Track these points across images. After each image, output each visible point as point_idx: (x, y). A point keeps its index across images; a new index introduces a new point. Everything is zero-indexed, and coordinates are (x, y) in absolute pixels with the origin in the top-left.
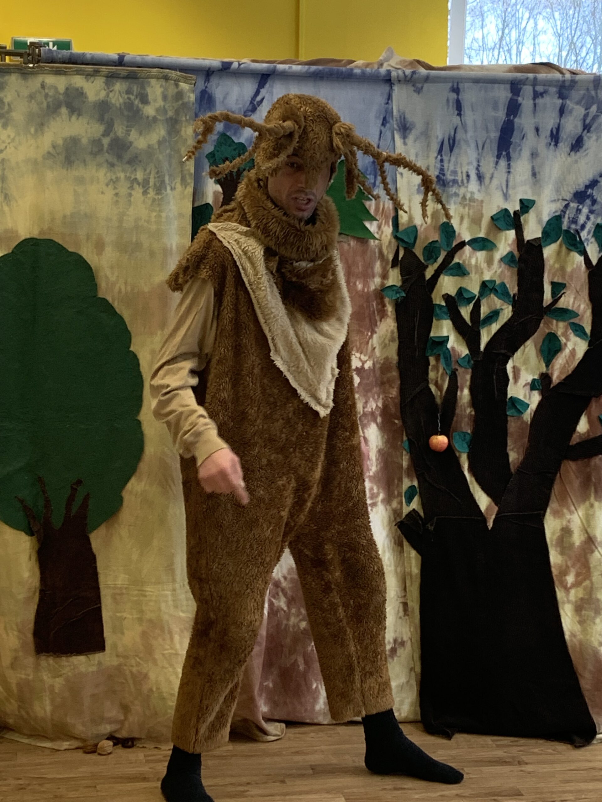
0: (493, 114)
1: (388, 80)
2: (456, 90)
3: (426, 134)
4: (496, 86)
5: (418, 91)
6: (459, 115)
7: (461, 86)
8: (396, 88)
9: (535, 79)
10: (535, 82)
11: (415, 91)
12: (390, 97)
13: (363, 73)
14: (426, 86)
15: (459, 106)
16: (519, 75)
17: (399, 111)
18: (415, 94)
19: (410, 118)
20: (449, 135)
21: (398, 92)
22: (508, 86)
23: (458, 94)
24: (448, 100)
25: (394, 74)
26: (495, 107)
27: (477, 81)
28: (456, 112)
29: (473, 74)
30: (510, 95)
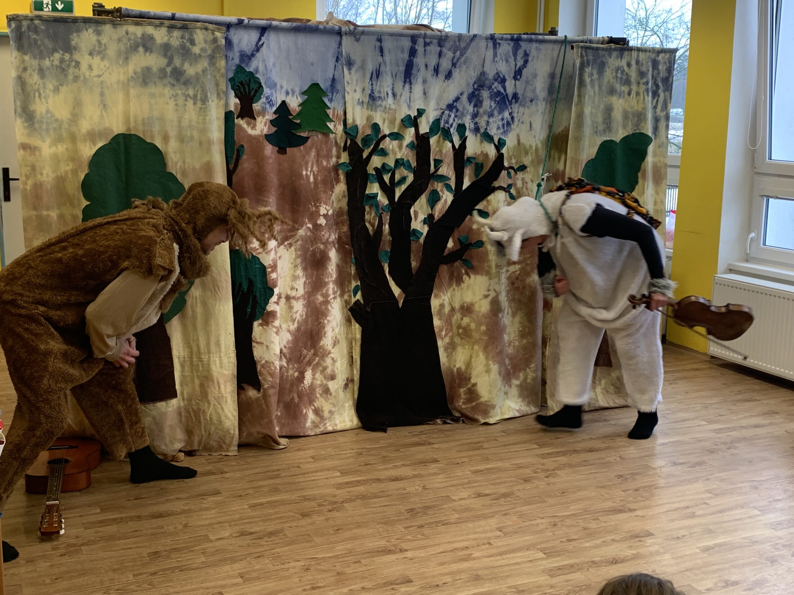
0: (401, 55)
1: (339, 33)
2: (380, 40)
3: (363, 68)
4: (403, 38)
5: (357, 40)
6: (382, 56)
7: (382, 37)
8: (344, 38)
9: (425, 34)
10: (425, 36)
11: (355, 40)
12: (340, 44)
13: (325, 28)
14: (362, 37)
15: (381, 50)
16: (416, 32)
17: (346, 52)
18: (356, 43)
19: (353, 57)
20: (376, 69)
21: (346, 41)
22: (410, 38)
23: (381, 43)
24: (375, 47)
25: (343, 29)
26: (403, 51)
27: (392, 35)
28: (380, 54)
29: (389, 30)
30: (411, 44)
